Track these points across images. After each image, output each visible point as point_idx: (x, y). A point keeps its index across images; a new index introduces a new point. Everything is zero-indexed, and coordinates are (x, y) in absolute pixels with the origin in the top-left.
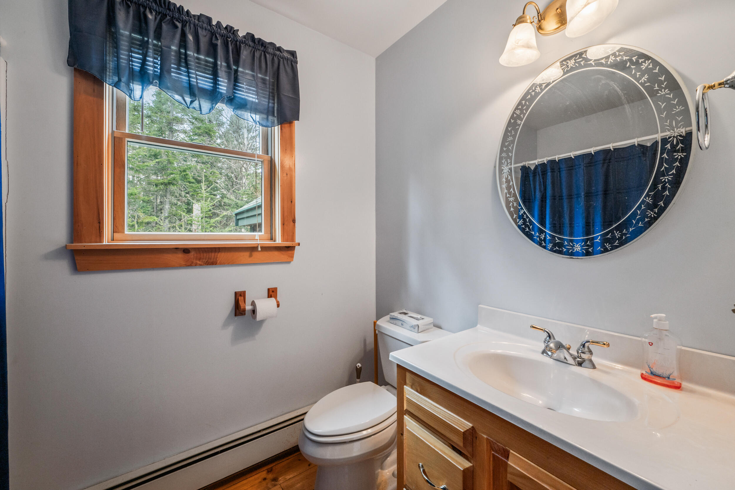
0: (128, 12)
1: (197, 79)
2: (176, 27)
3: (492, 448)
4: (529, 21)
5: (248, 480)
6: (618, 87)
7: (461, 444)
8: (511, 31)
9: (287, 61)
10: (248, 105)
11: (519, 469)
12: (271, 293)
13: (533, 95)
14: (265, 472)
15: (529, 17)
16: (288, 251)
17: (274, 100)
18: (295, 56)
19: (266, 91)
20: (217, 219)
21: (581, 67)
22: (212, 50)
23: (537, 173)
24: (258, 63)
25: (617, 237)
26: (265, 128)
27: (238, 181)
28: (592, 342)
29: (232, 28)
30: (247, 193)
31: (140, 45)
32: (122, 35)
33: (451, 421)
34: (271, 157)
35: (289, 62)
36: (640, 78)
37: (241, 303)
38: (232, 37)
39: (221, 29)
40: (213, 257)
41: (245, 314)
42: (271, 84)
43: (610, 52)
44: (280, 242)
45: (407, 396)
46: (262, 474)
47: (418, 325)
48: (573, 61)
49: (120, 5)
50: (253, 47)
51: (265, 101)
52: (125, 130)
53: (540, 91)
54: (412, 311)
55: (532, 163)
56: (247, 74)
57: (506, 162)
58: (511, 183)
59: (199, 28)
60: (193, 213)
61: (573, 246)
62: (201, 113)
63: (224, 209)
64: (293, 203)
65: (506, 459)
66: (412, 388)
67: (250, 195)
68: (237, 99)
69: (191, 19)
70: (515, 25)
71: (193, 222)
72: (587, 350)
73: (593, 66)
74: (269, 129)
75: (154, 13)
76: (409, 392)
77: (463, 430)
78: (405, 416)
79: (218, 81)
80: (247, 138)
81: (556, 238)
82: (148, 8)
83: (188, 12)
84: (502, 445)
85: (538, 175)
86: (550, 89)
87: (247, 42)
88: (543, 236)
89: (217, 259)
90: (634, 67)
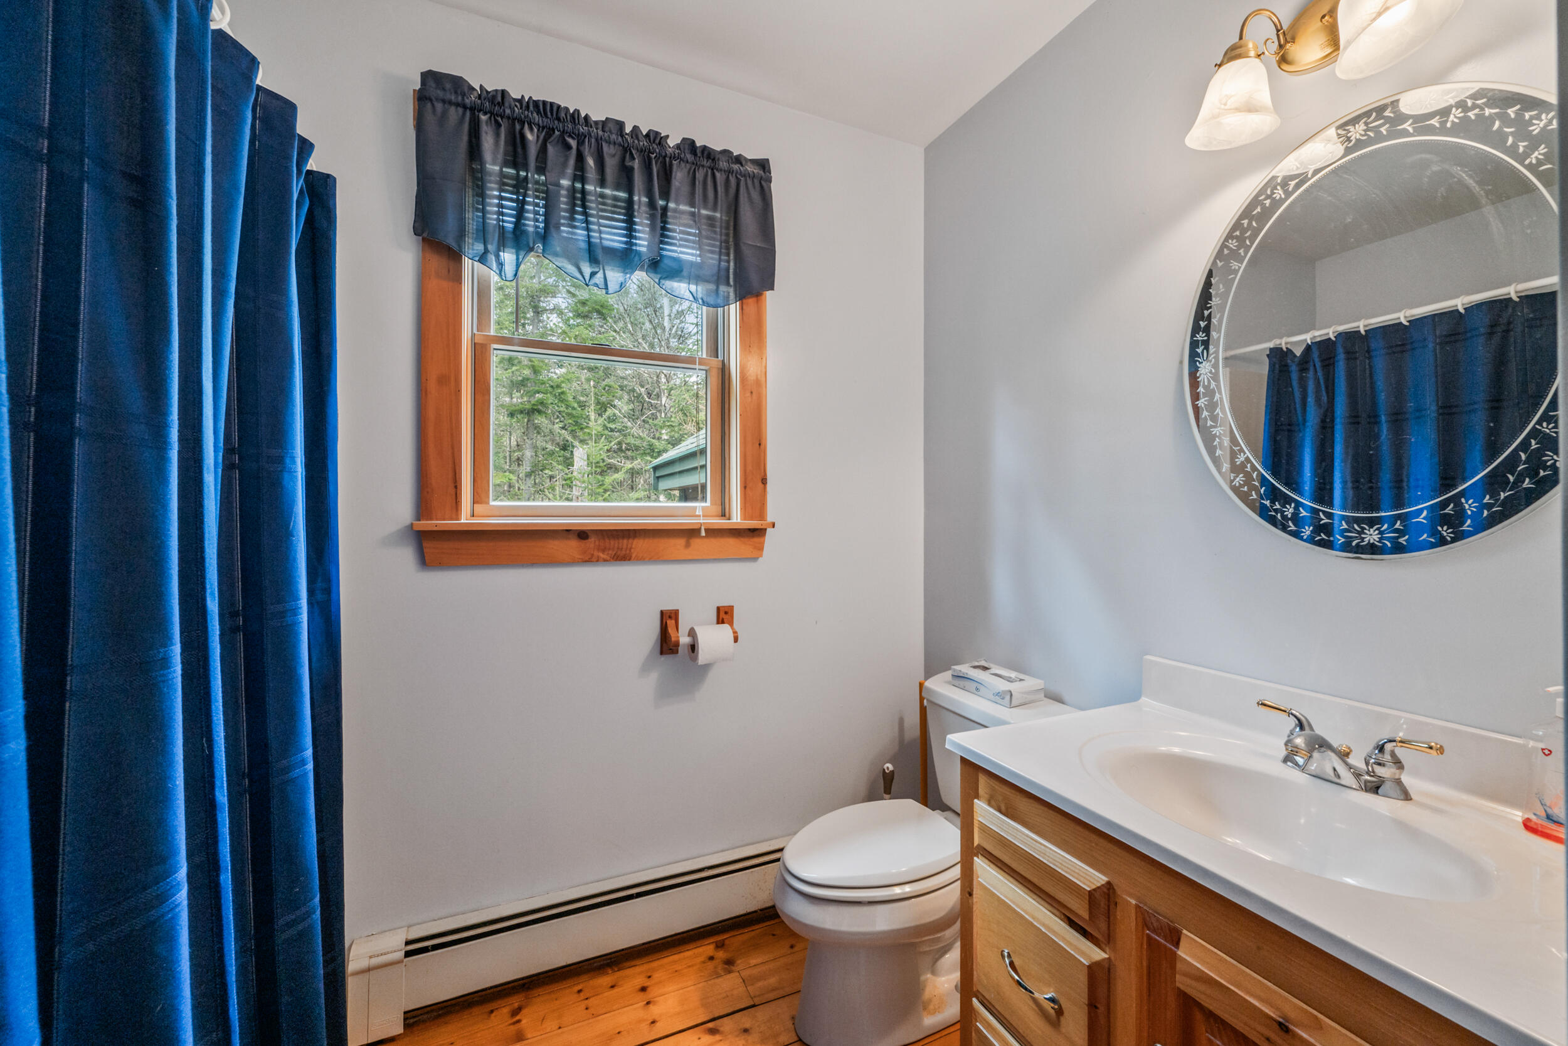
0: (497, 135)
1: (600, 232)
2: (569, 147)
3: (1146, 925)
4: (1252, 53)
5: (682, 954)
6: (1471, 177)
7: (1085, 915)
8: (1212, 77)
9: (753, 181)
10: (685, 270)
11: (1199, 966)
12: (722, 615)
13: (1267, 205)
14: (712, 947)
15: (1254, 44)
16: (753, 537)
17: (728, 255)
18: (767, 169)
19: (714, 239)
20: (616, 476)
21: (1379, 138)
22: (626, 180)
23: (1311, 363)
24: (701, 190)
25: (1469, 512)
26: (712, 309)
27: (653, 402)
28: (1401, 742)
29: (657, 133)
30: (668, 424)
31: (514, 186)
32: (490, 174)
33: (1066, 869)
34: (723, 361)
35: (756, 181)
36: (1527, 155)
37: (671, 631)
38: (657, 150)
39: (640, 139)
40: (625, 546)
41: (677, 652)
42: (724, 225)
43: (1450, 100)
44: (739, 520)
45: (980, 819)
46: (707, 948)
47: (1011, 692)
48: (1361, 127)
49: (487, 125)
50: (693, 164)
51: (712, 258)
52: (490, 332)
53: (1283, 196)
54: (996, 664)
55: (1297, 341)
56: (683, 212)
57: (1205, 351)
58: (1217, 396)
59: (604, 144)
60: (573, 466)
61: (1362, 531)
62: (607, 293)
63: (627, 458)
64: (762, 447)
65: (1174, 946)
66: (990, 804)
67: (676, 429)
68: (666, 261)
69: (591, 130)
70: (1220, 66)
71: (574, 483)
72: (1389, 757)
73: (1408, 134)
74: (720, 310)
75: (536, 130)
76: (983, 811)
77: (1089, 886)
78: (975, 858)
79: (635, 231)
80: (670, 316)
81: (1321, 514)
82: (526, 123)
83: (587, 117)
84: (1166, 920)
85: (1312, 368)
86: (1307, 190)
87: (682, 156)
88: (1291, 510)
89: (632, 550)
90: (1512, 130)
